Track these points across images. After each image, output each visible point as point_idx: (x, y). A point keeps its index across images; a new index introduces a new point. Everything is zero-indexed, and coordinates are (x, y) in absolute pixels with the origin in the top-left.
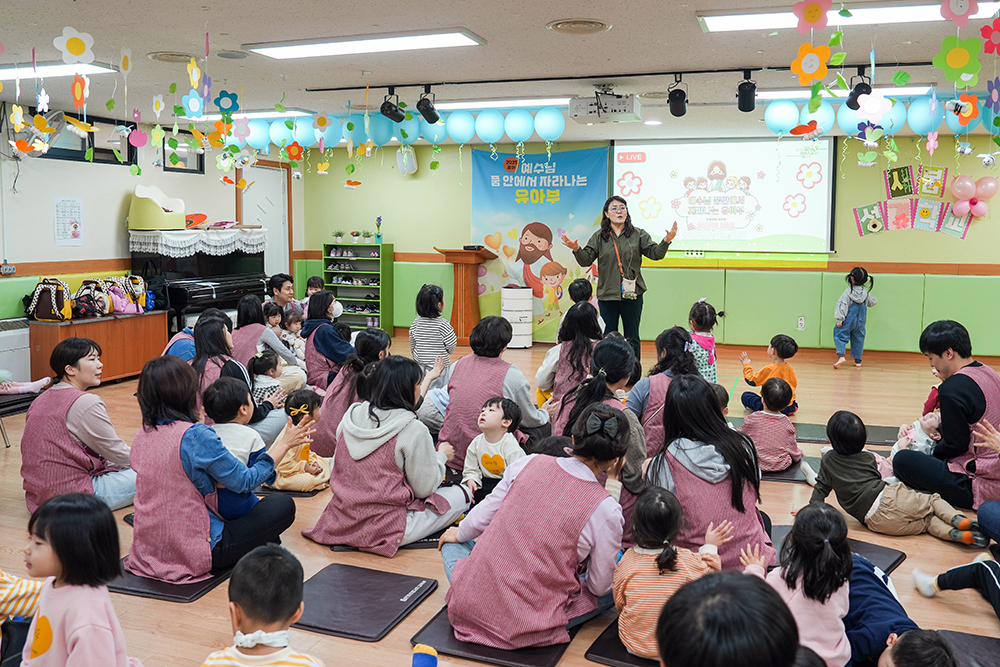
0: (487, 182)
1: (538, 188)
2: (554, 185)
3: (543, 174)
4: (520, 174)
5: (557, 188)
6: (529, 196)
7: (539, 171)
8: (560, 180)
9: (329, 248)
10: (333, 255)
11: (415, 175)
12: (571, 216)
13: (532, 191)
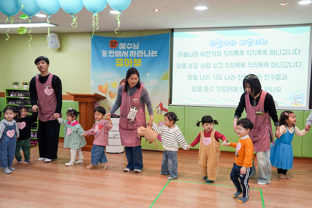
0: (99, 54)
1: (129, 58)
2: (138, 56)
3: (132, 49)
4: (119, 50)
5: (139, 58)
6: (123, 63)
7: (129, 48)
8: (142, 53)
9: (9, 92)
10: (12, 96)
11: (60, 50)
12: (148, 75)
13: (126, 60)
